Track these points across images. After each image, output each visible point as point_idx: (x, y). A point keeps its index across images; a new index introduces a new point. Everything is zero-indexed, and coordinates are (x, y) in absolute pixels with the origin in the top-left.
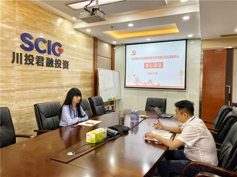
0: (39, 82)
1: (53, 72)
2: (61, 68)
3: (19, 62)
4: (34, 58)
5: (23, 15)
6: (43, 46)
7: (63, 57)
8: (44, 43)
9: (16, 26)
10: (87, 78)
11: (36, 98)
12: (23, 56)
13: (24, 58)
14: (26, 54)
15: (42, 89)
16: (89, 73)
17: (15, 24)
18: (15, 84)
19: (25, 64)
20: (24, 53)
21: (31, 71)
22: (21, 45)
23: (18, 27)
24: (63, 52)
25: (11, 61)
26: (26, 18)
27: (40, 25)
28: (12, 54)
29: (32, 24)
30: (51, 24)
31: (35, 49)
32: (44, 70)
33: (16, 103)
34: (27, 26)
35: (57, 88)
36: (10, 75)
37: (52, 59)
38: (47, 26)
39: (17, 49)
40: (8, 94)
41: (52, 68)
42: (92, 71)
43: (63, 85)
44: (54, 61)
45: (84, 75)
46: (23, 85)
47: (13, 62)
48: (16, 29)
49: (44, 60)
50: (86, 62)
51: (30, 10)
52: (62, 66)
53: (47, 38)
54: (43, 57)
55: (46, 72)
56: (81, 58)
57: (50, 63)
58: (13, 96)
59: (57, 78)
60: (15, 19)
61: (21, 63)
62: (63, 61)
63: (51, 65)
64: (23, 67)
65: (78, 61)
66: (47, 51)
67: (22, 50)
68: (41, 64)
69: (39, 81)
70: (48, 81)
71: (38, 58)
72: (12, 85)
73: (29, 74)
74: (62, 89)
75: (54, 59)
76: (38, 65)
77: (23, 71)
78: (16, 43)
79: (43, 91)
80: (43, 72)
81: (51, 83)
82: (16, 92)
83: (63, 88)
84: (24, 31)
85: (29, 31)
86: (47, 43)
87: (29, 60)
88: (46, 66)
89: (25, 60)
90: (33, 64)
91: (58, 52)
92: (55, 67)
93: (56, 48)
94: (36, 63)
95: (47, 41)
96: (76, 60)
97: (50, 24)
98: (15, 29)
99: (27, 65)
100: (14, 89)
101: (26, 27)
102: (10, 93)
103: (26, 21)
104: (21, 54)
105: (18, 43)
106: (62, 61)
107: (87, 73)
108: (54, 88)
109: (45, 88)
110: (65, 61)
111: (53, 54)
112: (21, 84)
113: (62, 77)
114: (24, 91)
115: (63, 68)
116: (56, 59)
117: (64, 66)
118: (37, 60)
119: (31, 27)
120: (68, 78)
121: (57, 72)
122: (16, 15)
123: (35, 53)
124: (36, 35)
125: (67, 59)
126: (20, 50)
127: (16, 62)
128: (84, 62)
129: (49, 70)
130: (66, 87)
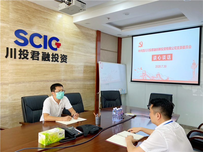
1: (49, 66)
2: (58, 61)
3: (13, 57)
4: (28, 53)
5: (17, 12)
6: (38, 41)
7: (60, 51)
8: (39, 38)
9: (10, 24)
10: (88, 72)
12: (17, 51)
14: (21, 49)
16: (90, 67)
17: (9, 22)
18: (8, 77)
20: (18, 48)
21: (26, 65)
23: (12, 24)
24: (60, 47)
27: (35, 21)
28: (6, 49)
29: (27, 20)
30: (47, 19)
31: (29, 44)
32: (39, 65)
33: (9, 96)
35: (54, 81)
37: (48, 53)
39: (11, 44)
41: (48, 62)
42: (95, 65)
43: (60, 79)
46: (17, 79)
47: (6, 57)
49: (39, 55)
50: (87, 56)
51: (24, 8)
52: (60, 60)
53: (43, 33)
54: (38, 52)
55: (42, 66)
56: (81, 52)
57: (46, 57)
58: (6, 89)
59: (54, 71)
60: (9, 17)
61: (15, 58)
62: (61, 55)
64: (18, 61)
65: (78, 55)
67: (16, 45)
68: (37, 58)
69: (34, 75)
70: (44, 75)
71: (33, 53)
72: (5, 78)
73: (24, 68)
75: (51, 54)
76: (33, 59)
77: (18, 65)
79: (39, 84)
81: (47, 76)
82: (10, 85)
83: (61, 81)
84: (18, 27)
85: (24, 28)
87: (24, 55)
88: (42, 60)
90: (28, 59)
91: (55, 46)
92: (52, 61)
94: (31, 58)
95: (43, 36)
96: (75, 54)
98: (9, 26)
99: (21, 59)
100: (7, 82)
101: (20, 23)
102: (4, 86)
103: (20, 18)
104: (15, 49)
105: (11, 39)
107: (88, 66)
108: (51, 81)
109: (41, 81)
110: (63, 55)
111: (49, 48)
112: (15, 78)
113: (59, 71)
114: (18, 84)
115: (61, 62)
116: (53, 53)
117: (62, 60)
118: (31, 55)
119: (25, 24)
120: (66, 72)
121: (54, 66)
122: (10, 13)
123: (29, 48)
124: (30, 31)
125: (65, 53)
126: (14, 46)
127: (10, 57)
128: (85, 56)
129: (46, 65)
130: (65, 80)
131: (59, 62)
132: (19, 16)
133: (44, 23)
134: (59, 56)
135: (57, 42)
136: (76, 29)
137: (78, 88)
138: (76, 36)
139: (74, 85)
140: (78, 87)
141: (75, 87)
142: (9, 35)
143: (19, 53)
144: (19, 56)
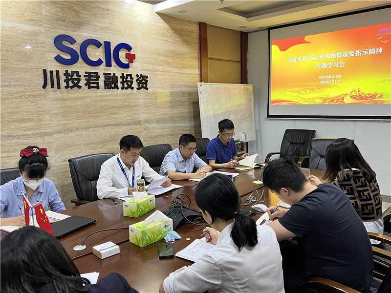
0: (94, 117)
1: (118, 98)
2: (132, 88)
3: (56, 86)
4: (80, 76)
6: (96, 54)
7: (135, 70)
8: (97, 48)
9: (44, 25)
10: (186, 104)
11: (91, 143)
12: (61, 74)
14: (67, 71)
15: (101, 128)
17: (42, 22)
18: (51, 122)
19: (67, 87)
20: (62, 69)
21: (78, 98)
22: (56, 57)
23: (48, 26)
25: (42, 85)
27: (86, 16)
28: (43, 73)
29: (73, 16)
30: (108, 10)
31: (80, 60)
32: (101, 96)
33: (56, 154)
34: (63, 21)
35: (129, 125)
36: (41, 109)
37: (114, 74)
39: (49, 63)
40: (42, 139)
41: (116, 90)
43: (139, 120)
44: (119, 78)
45: (181, 98)
46: (66, 124)
47: (44, 87)
48: (45, 29)
49: (99, 79)
50: (183, 74)
52: (135, 85)
53: (102, 38)
54: (97, 73)
55: (106, 98)
56: (173, 67)
57: (111, 82)
58: (50, 142)
59: (126, 107)
60: (41, 13)
61: (59, 87)
62: (137, 76)
63: (113, 86)
64: (64, 93)
65: (167, 73)
67: (58, 64)
68: (96, 85)
69: (93, 115)
70: (111, 114)
71: (89, 75)
72: (46, 124)
73: (75, 104)
74: (139, 126)
75: (119, 75)
76: (90, 88)
77: (63, 99)
79: (103, 132)
80: (99, 98)
81: (116, 116)
82: (54, 135)
83: (140, 124)
84: (60, 31)
85: (69, 31)
86: (103, 46)
87: (73, 81)
88: (105, 88)
89: (65, 81)
90: (80, 87)
91: (126, 61)
92: (122, 88)
93: (120, 54)
94: (86, 85)
95: (102, 43)
96: (162, 71)
97: (106, 12)
98: (43, 30)
99: (69, 89)
100: (50, 130)
101: (62, 23)
102: (45, 137)
103: (60, 14)
104: (57, 72)
105: (50, 54)
106: (134, 76)
107: (186, 93)
108: (122, 125)
109: (106, 126)
110: (141, 75)
111: (116, 65)
112: (62, 123)
113: (136, 106)
114: (69, 133)
115: (138, 89)
116: (123, 74)
117: (139, 86)
118: (86, 79)
119: (71, 23)
120: (148, 106)
121: (126, 97)
123: (81, 68)
124: (81, 36)
125: (144, 72)
126: (54, 66)
127: (50, 86)
128: (180, 73)
129: (112, 96)
130: (146, 121)
131: (135, 89)
132: (58, 9)
133: (102, 17)
134: (133, 79)
135: (128, 52)
136: (162, 24)
137: (170, 135)
138: (161, 38)
139: (163, 129)
140: (171, 133)
141: (166, 133)
142: (45, 47)
143: (65, 78)
144: (66, 83)
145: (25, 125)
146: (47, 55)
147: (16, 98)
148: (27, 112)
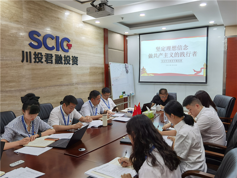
1: (62, 69)
2: (70, 64)
3: (29, 61)
4: (43, 56)
5: (30, 12)
6: (51, 43)
7: (71, 53)
8: (52, 39)
9: (24, 24)
10: (97, 74)
11: (47, 96)
12: (32, 54)
13: (33, 56)
14: (35, 52)
15: (53, 87)
16: (99, 68)
18: (26, 83)
20: (33, 51)
21: (41, 69)
22: (30, 43)
23: (26, 25)
24: (71, 48)
25: (21, 60)
26: (33, 15)
27: (47, 21)
28: (21, 53)
29: (40, 20)
30: (58, 18)
31: (43, 46)
32: (53, 68)
35: (67, 86)
36: (20, 75)
37: (61, 55)
38: (54, 21)
39: (26, 47)
40: (20, 94)
41: (61, 65)
42: (103, 66)
43: (73, 82)
44: (63, 57)
45: (95, 70)
46: (34, 84)
48: (24, 27)
49: (53, 58)
50: (96, 57)
51: (36, 6)
52: (71, 62)
53: (55, 34)
54: (51, 55)
55: (56, 69)
56: (91, 52)
57: (59, 60)
59: (66, 75)
60: (23, 17)
61: (31, 62)
62: (72, 57)
63: (60, 62)
64: (33, 65)
65: (88, 56)
66: (55, 47)
68: (50, 61)
69: (49, 79)
70: (58, 79)
71: (47, 55)
72: (23, 84)
73: (39, 72)
74: (73, 87)
75: (63, 56)
76: (47, 63)
77: (33, 69)
78: (25, 41)
79: (53, 89)
80: (52, 69)
81: (61, 80)
82: (27, 91)
83: (73, 85)
84: (32, 28)
85: (37, 29)
86: (55, 39)
87: (38, 58)
88: (56, 64)
89: (34, 58)
90: (42, 62)
91: (67, 48)
92: (64, 64)
93: (64, 44)
94: (45, 61)
95: (55, 37)
96: (85, 55)
98: (23, 27)
99: (36, 63)
100: (25, 88)
101: (34, 24)
102: (22, 92)
103: (33, 18)
104: (30, 52)
107: (97, 68)
108: (64, 85)
109: (56, 86)
110: (74, 56)
111: (61, 50)
112: (31, 83)
113: (71, 74)
114: (35, 90)
115: (72, 64)
117: (73, 62)
118: (45, 58)
119: (38, 24)
120: (78, 75)
121: (66, 69)
122: (24, 13)
123: (43, 51)
124: (43, 32)
125: (76, 54)
126: (29, 49)
127: (26, 61)
128: (94, 56)
129: (59, 68)
130: (76, 84)
132: (32, 16)
134: (70, 58)
135: (68, 43)
139: (85, 88)
141: (87, 91)
142: (24, 37)
145: (11, 84)
146: (25, 42)
147: (7, 68)
148: (12, 76)
